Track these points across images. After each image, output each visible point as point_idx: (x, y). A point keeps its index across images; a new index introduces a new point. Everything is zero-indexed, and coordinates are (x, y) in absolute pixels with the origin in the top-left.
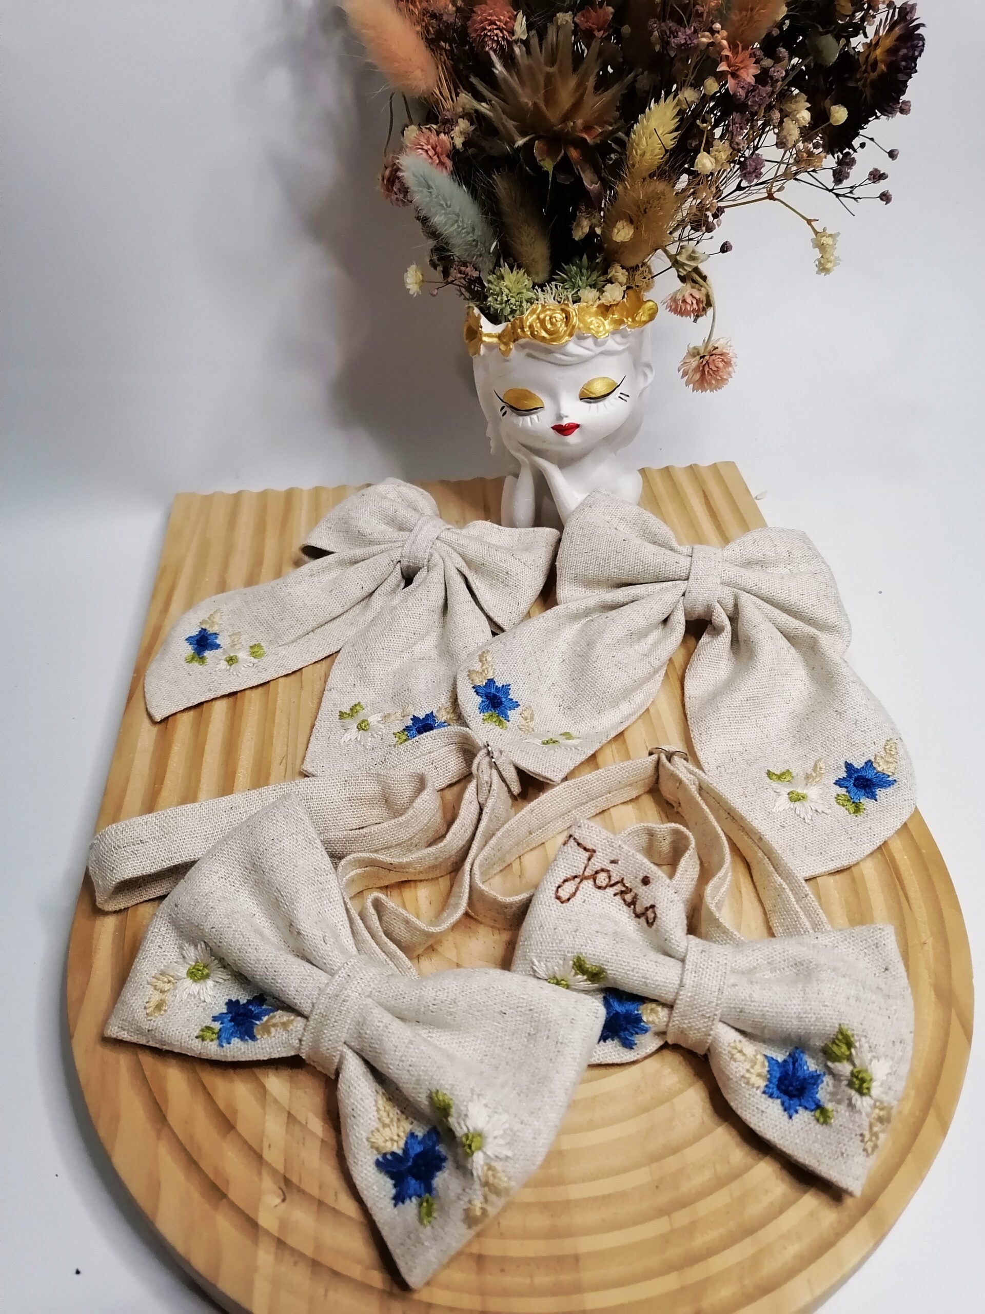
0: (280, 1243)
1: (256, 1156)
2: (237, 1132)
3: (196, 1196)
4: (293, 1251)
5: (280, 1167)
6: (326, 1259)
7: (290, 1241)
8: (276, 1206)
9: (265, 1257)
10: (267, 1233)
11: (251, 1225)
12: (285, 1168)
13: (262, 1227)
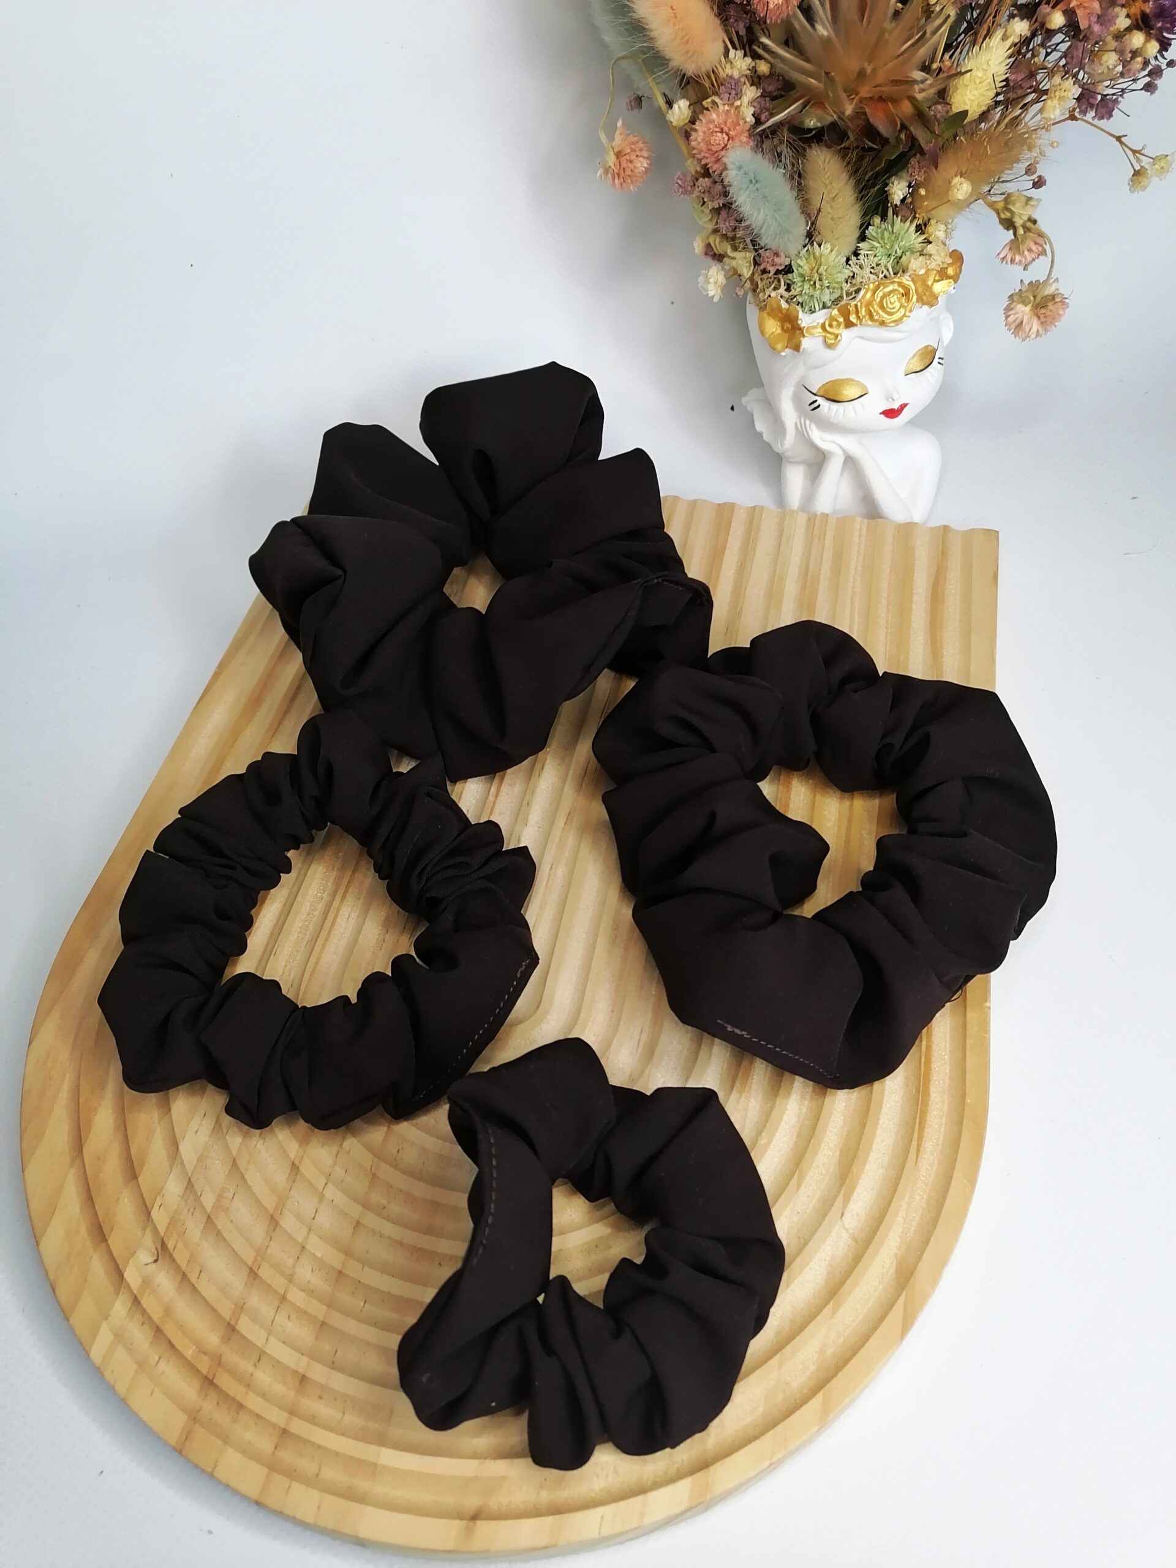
0: (136, 1301)
1: (146, 1212)
2: (138, 1182)
3: (83, 1231)
4: (144, 1312)
5: (162, 1230)
6: (169, 1330)
7: (145, 1301)
8: (146, 1265)
9: (120, 1307)
10: (128, 1287)
11: (118, 1274)
12: (166, 1231)
13: (126, 1281)
